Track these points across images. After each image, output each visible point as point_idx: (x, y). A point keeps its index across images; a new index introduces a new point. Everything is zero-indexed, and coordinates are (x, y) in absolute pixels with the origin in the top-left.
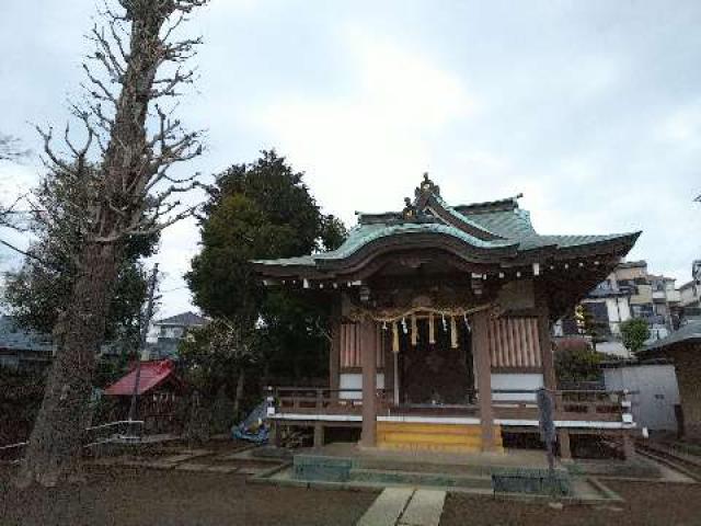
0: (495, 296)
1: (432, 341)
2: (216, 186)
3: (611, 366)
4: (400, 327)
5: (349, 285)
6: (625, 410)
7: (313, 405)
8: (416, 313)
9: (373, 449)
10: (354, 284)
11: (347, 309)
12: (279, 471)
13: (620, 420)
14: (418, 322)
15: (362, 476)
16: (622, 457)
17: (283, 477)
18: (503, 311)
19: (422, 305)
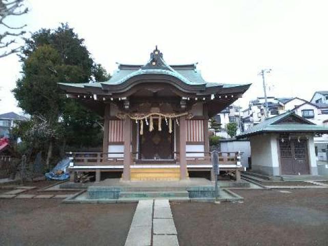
0: (191, 109)
1: (160, 129)
2: (32, 40)
3: (223, 142)
4: (145, 123)
5: (120, 99)
6: (238, 160)
7: (95, 161)
8: (152, 116)
9: (128, 182)
10: (123, 99)
11: (113, 113)
12: (79, 195)
13: (236, 164)
14: (154, 120)
15: (126, 196)
16: (235, 179)
17: (82, 198)
18: (193, 117)
19: (156, 112)
